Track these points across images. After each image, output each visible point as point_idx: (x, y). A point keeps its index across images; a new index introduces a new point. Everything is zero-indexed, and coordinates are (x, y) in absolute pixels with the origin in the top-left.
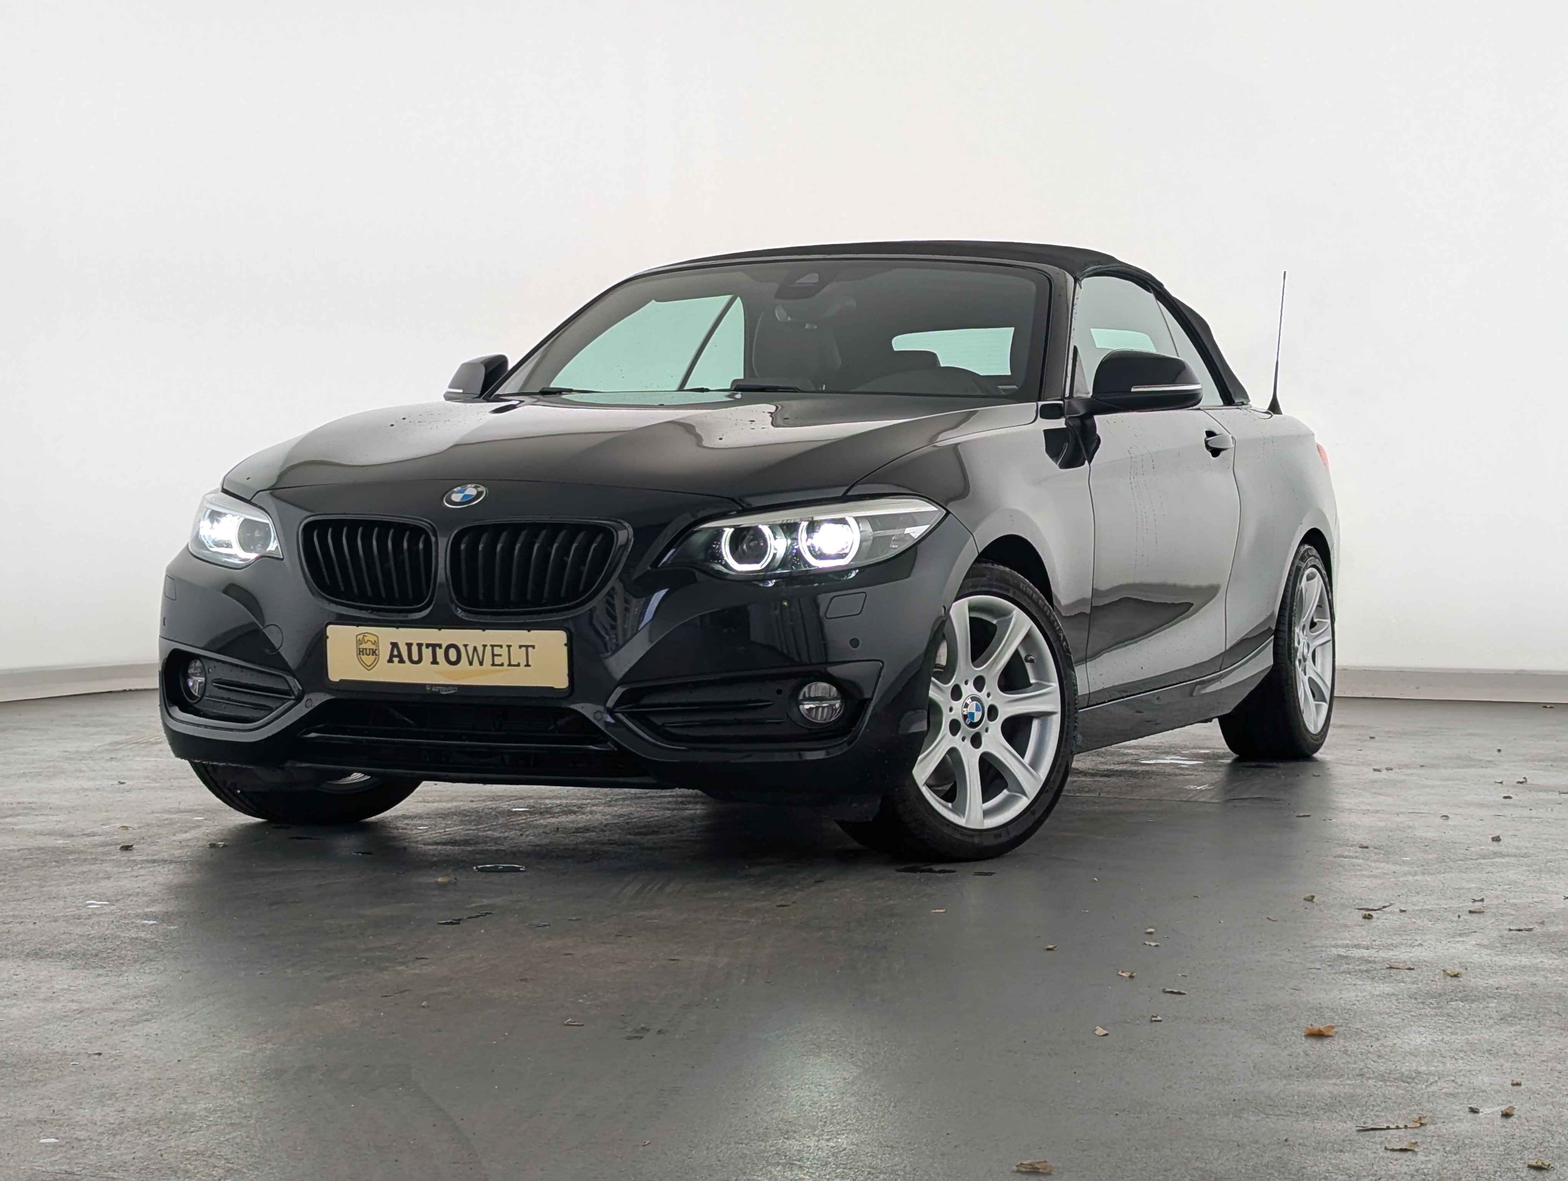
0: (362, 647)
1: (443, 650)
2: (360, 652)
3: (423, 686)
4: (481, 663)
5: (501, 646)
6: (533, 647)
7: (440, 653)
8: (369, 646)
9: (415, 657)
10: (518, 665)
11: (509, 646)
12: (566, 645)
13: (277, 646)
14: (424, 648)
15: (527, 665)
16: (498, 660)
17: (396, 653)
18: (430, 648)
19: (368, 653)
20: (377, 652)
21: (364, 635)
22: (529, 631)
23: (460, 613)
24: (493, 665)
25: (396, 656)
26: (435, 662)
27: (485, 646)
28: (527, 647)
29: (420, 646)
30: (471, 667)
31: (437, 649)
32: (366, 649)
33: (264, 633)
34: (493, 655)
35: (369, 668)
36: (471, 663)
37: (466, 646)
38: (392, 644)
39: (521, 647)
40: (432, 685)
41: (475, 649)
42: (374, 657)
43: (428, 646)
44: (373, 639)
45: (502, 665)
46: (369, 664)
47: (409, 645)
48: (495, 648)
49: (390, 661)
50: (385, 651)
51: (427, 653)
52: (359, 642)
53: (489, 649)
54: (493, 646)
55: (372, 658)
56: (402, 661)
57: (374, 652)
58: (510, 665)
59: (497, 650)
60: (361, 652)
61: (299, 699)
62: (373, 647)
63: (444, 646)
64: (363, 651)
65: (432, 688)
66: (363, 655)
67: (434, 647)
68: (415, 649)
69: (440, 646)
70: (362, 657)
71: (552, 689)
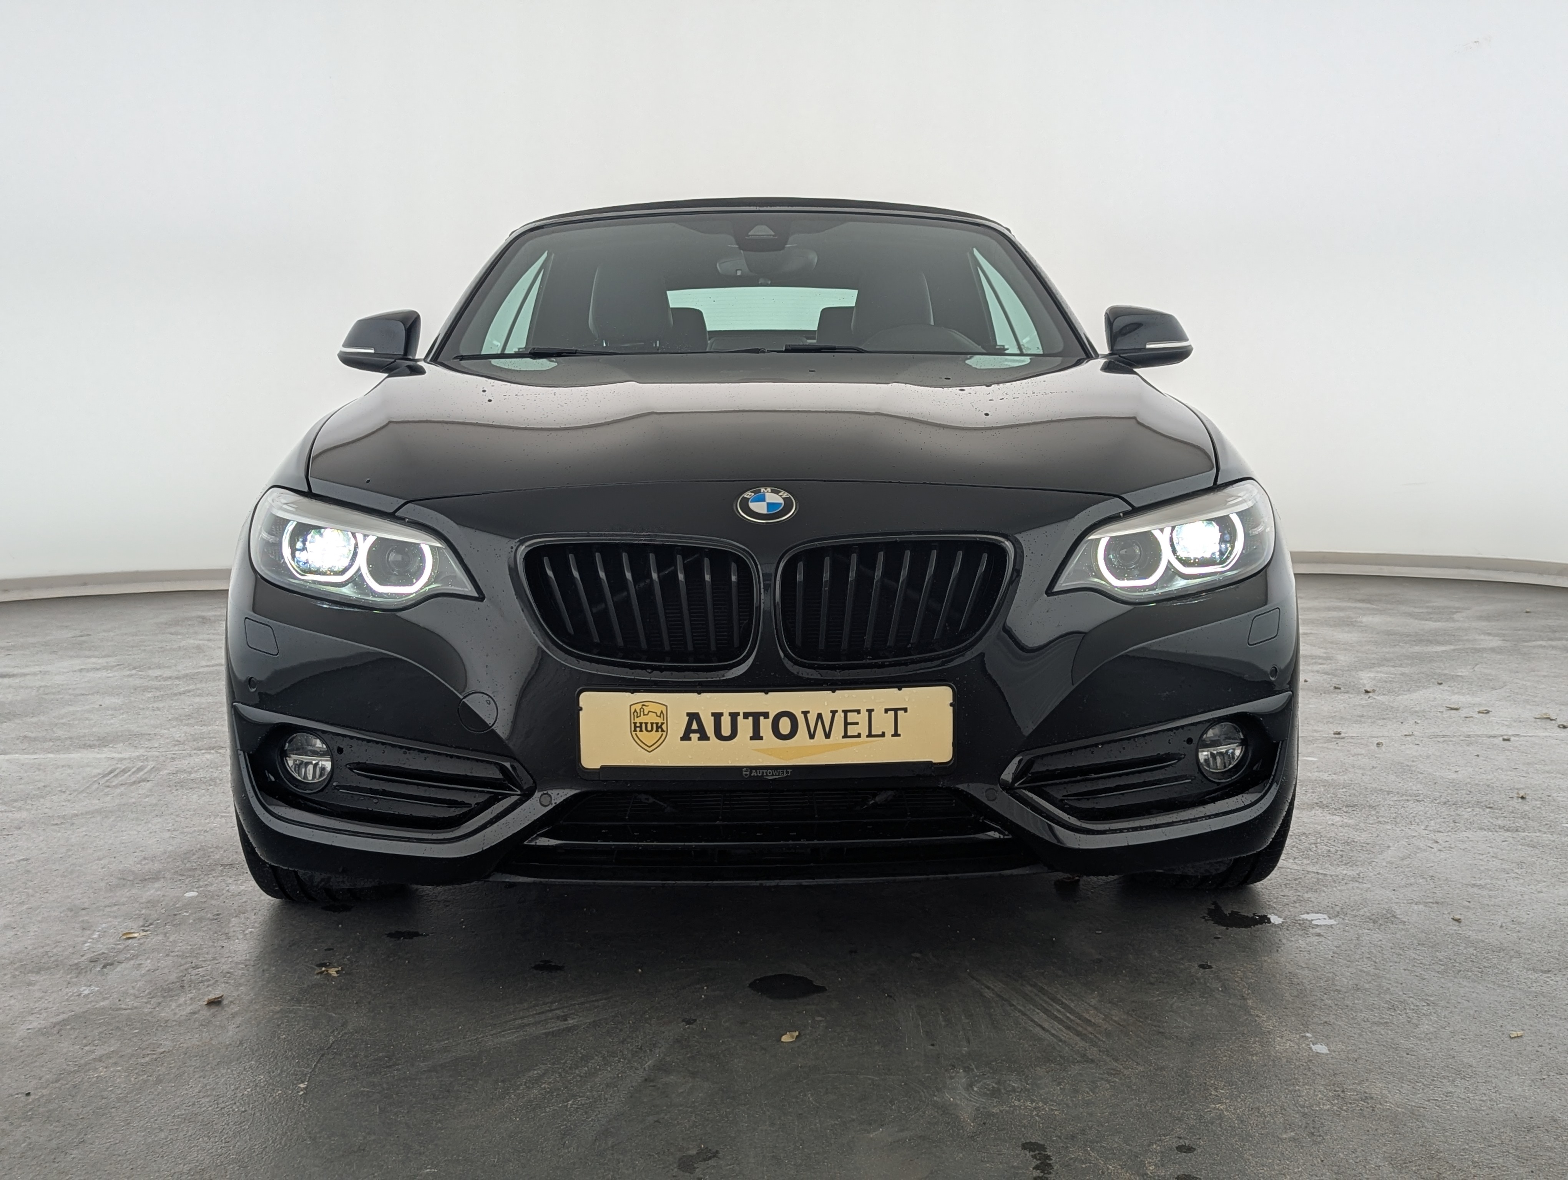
0: (638, 720)
1: (769, 721)
2: (635, 727)
3: (738, 769)
4: (827, 736)
5: (858, 712)
6: (905, 710)
7: (766, 725)
8: (652, 718)
9: (726, 731)
10: (883, 735)
11: (870, 711)
12: (951, 705)
13: (489, 721)
14: (740, 718)
15: (896, 734)
16: (852, 731)
17: (695, 726)
18: (751, 718)
19: (649, 728)
20: (664, 727)
21: (644, 704)
22: (900, 689)
23: (795, 669)
24: (846, 736)
25: (695, 731)
26: (756, 735)
27: (834, 713)
28: (896, 710)
29: (734, 716)
30: (812, 740)
31: (762, 718)
32: (646, 724)
33: (465, 704)
34: (846, 724)
35: (649, 748)
36: (812, 736)
37: (805, 713)
38: (688, 714)
39: (886, 711)
40: (751, 768)
41: (820, 716)
42: (660, 733)
43: (746, 715)
44: (658, 709)
45: (859, 736)
46: (649, 745)
47: (717, 717)
48: (849, 714)
49: (686, 737)
50: (677, 725)
51: (745, 726)
52: (635, 714)
53: (840, 716)
54: (846, 712)
55: (655, 735)
56: (704, 737)
57: (659, 727)
58: (870, 735)
59: (851, 717)
60: (637, 727)
61: (527, 796)
62: (660, 721)
63: (771, 716)
64: (641, 727)
65: (751, 772)
66: (641, 731)
67: (756, 717)
68: (726, 722)
69: (766, 715)
70: (638, 733)
71: (930, 764)
